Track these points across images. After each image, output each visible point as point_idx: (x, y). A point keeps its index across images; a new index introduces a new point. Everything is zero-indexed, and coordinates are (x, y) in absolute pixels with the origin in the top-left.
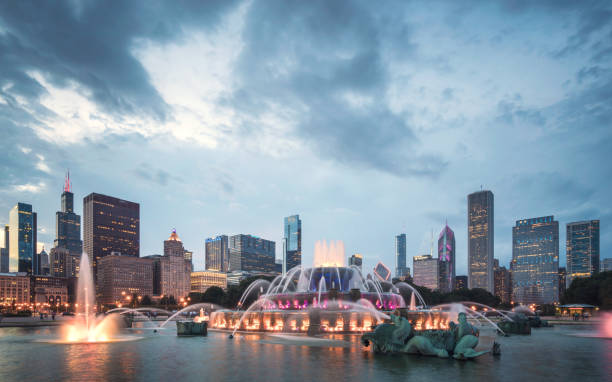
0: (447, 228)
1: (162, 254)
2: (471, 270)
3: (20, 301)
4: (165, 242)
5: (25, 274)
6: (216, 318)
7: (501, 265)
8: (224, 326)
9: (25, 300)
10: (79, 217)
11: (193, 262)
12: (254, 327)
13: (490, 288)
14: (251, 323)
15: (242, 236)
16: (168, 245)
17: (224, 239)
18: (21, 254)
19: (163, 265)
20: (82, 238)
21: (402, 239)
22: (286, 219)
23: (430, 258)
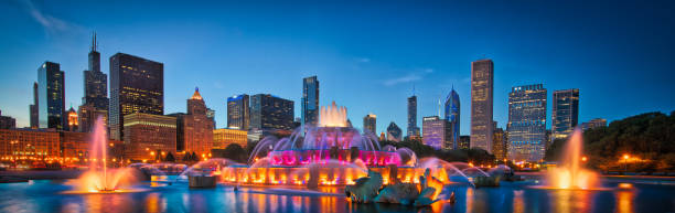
0: (453, 91)
1: (185, 112)
2: (474, 132)
3: (50, 155)
4: (189, 101)
5: (54, 130)
6: (226, 173)
7: (499, 127)
8: (233, 180)
9: (56, 155)
10: (106, 76)
11: (216, 119)
12: (260, 181)
13: (488, 148)
14: (258, 177)
15: (262, 95)
16: (190, 103)
17: (245, 98)
18: (49, 111)
19: (186, 121)
20: (109, 97)
21: (413, 100)
22: (305, 80)
23: (438, 119)
